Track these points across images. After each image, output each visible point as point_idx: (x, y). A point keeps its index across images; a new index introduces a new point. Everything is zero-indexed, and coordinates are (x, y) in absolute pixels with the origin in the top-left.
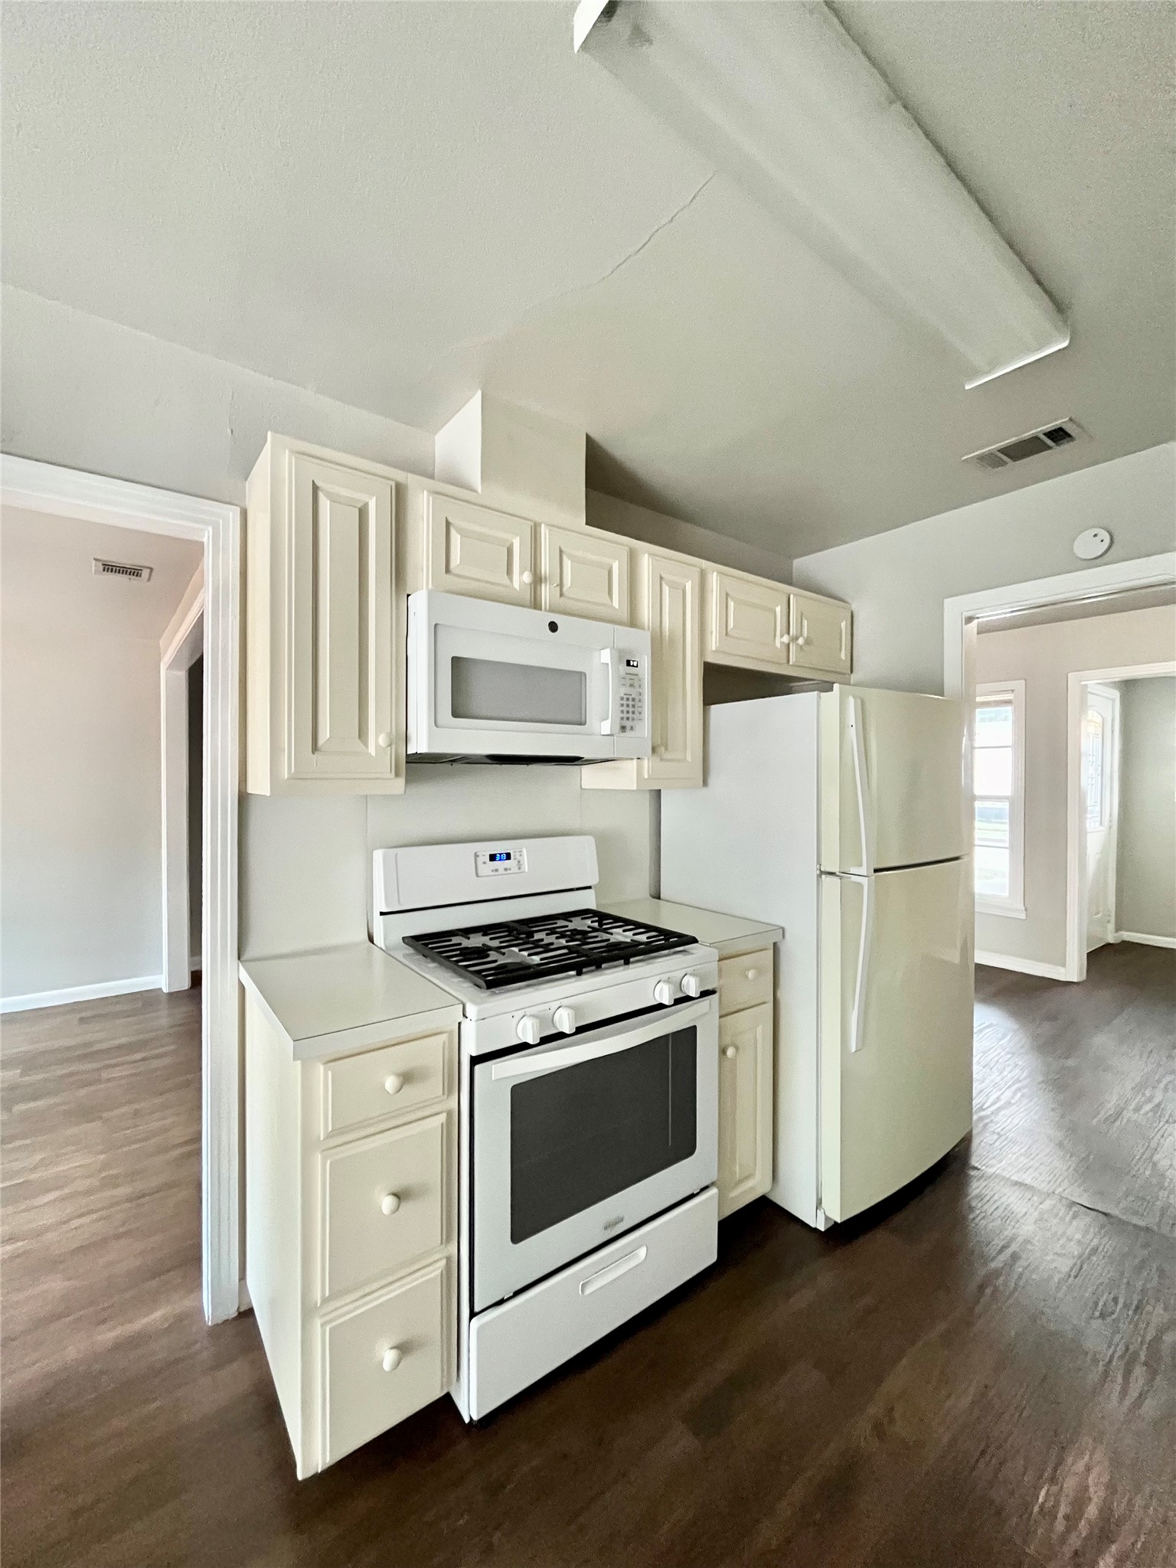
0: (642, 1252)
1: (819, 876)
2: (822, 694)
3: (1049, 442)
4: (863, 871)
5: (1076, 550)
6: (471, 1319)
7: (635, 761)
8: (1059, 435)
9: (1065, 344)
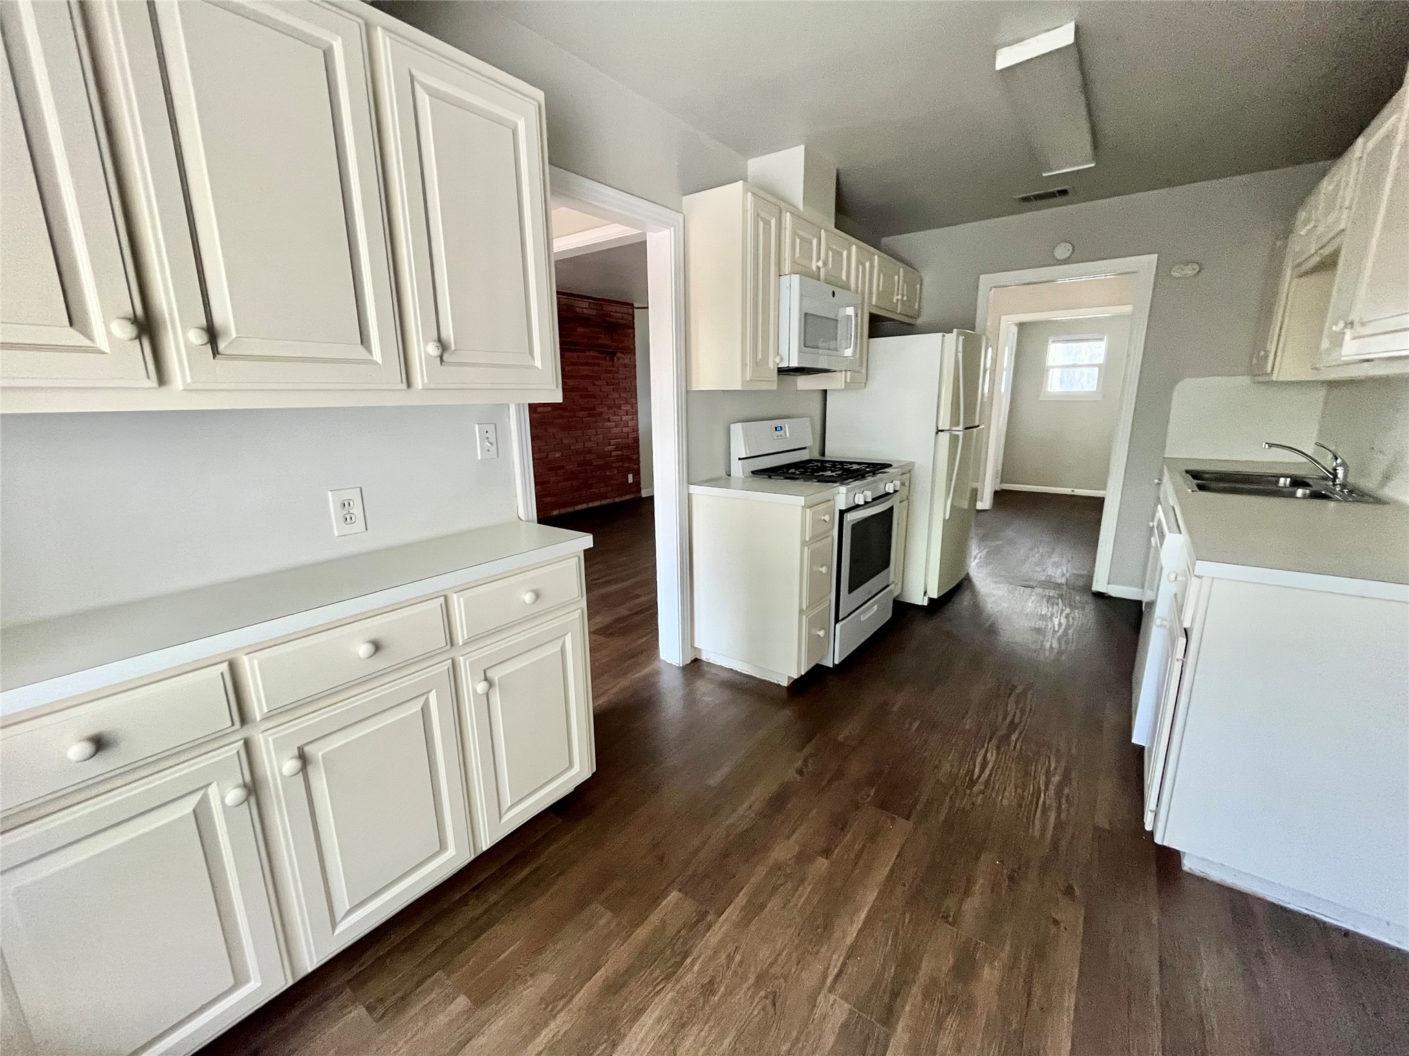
0: (875, 607)
1: (937, 433)
2: (947, 335)
3: (1057, 195)
4: (961, 428)
5: (1056, 255)
6: (836, 623)
7: (844, 373)
8: (1063, 193)
9: (1092, 165)
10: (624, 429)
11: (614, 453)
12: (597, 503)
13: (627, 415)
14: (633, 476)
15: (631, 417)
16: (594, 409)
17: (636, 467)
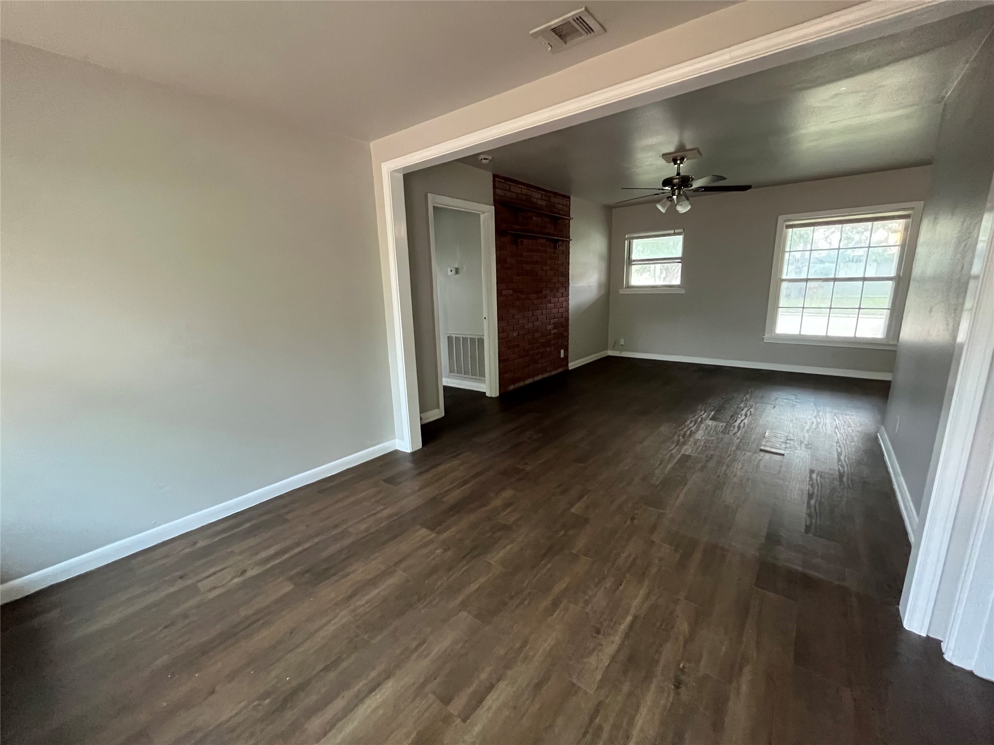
10: (560, 309)
11: (553, 332)
12: (539, 377)
13: (562, 297)
14: (564, 351)
15: (565, 298)
16: (541, 292)
17: (566, 343)
